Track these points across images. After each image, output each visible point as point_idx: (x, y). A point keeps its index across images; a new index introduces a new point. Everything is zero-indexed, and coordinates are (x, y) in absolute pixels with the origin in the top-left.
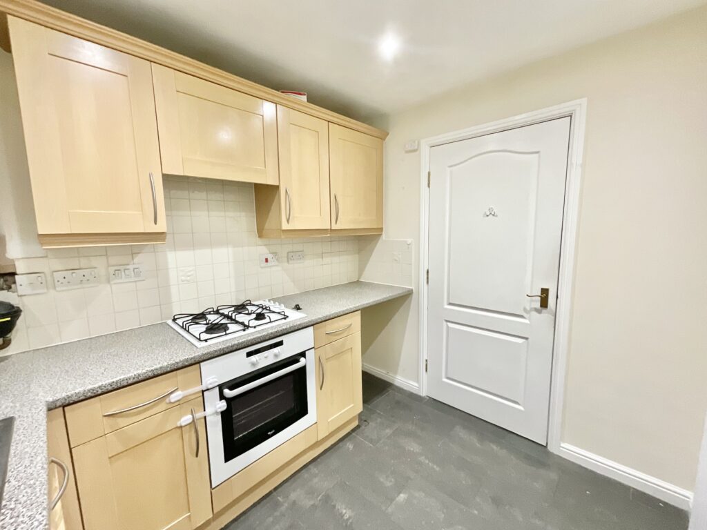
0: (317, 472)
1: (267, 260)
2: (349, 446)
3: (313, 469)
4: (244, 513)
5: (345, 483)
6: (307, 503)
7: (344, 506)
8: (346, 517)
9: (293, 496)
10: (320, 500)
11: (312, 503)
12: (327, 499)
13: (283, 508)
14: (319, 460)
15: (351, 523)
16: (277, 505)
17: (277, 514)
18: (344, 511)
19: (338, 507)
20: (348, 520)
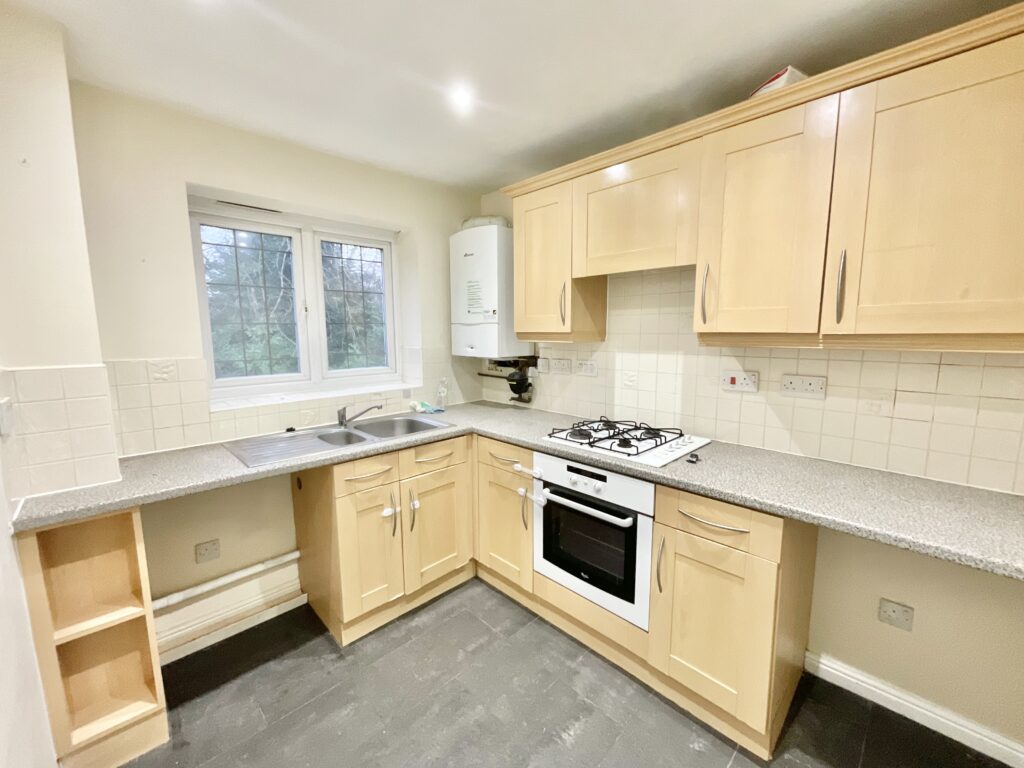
0: (628, 694)
1: (733, 381)
2: (699, 744)
3: (631, 690)
4: (561, 632)
5: (617, 736)
6: (579, 687)
7: (578, 732)
8: (564, 736)
9: (586, 672)
10: (584, 701)
11: (578, 691)
12: (588, 710)
13: (569, 663)
14: (651, 695)
15: (557, 742)
16: (572, 657)
17: (562, 659)
18: (572, 733)
19: (577, 725)
20: (560, 738)
